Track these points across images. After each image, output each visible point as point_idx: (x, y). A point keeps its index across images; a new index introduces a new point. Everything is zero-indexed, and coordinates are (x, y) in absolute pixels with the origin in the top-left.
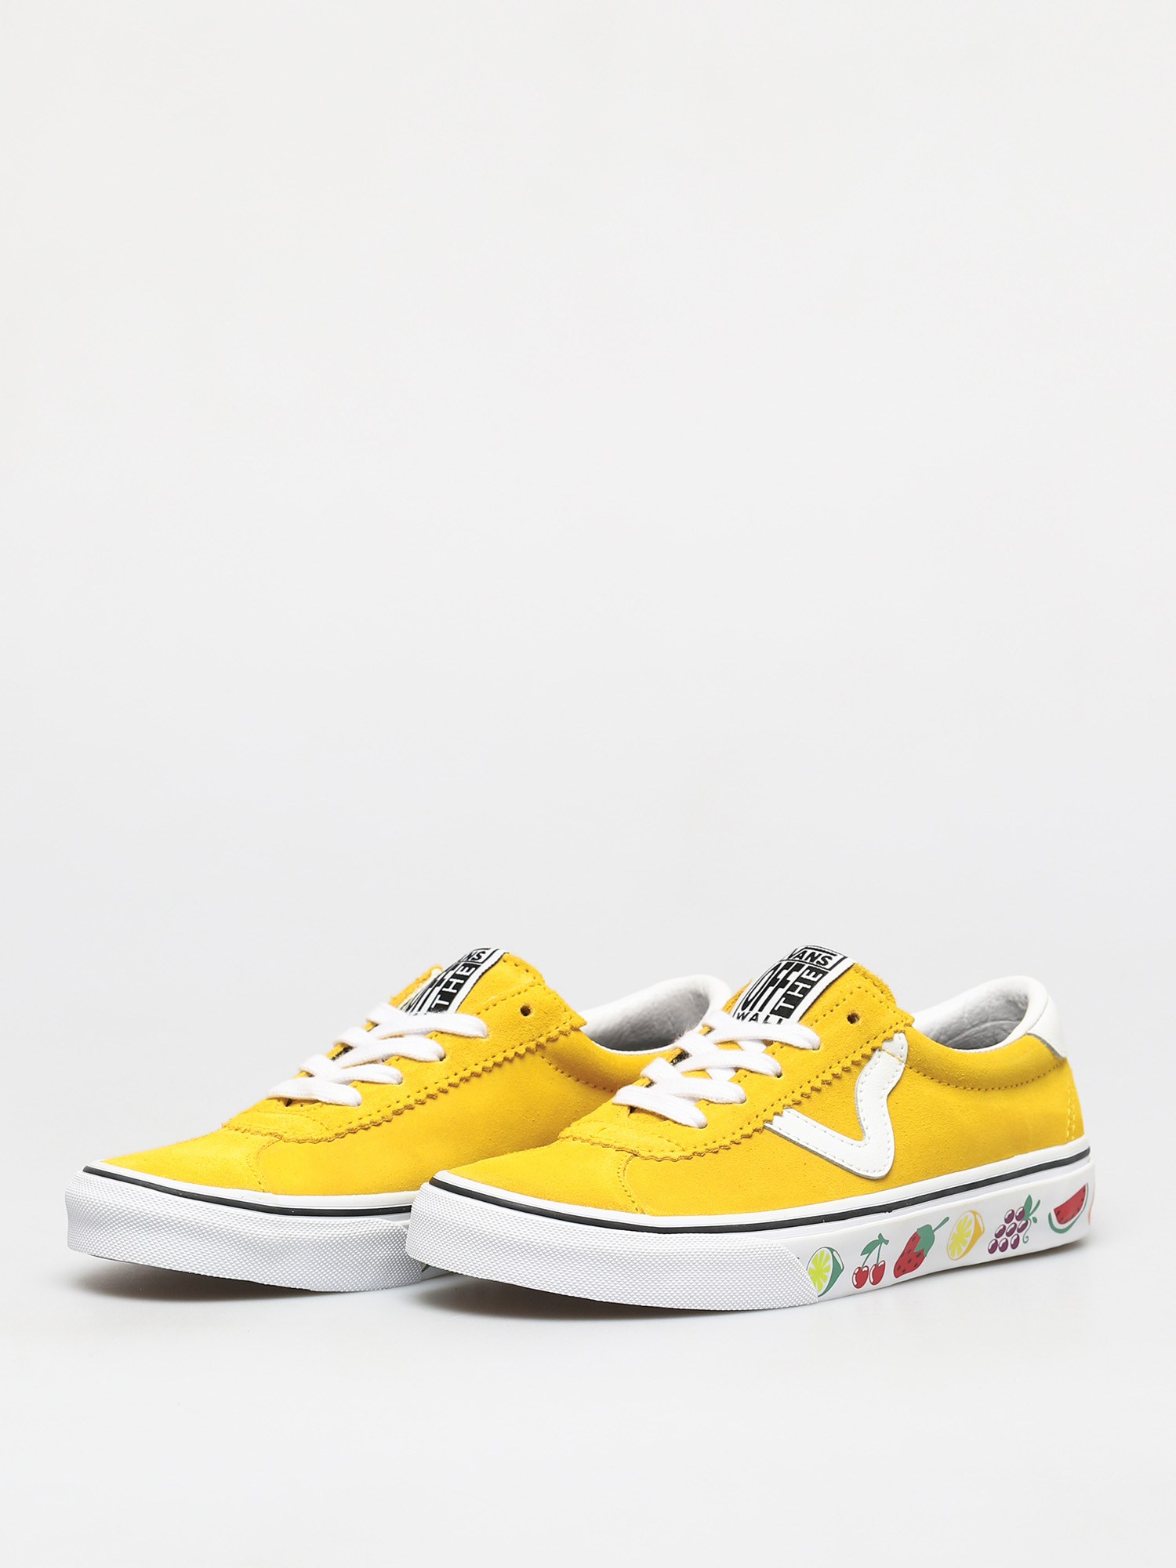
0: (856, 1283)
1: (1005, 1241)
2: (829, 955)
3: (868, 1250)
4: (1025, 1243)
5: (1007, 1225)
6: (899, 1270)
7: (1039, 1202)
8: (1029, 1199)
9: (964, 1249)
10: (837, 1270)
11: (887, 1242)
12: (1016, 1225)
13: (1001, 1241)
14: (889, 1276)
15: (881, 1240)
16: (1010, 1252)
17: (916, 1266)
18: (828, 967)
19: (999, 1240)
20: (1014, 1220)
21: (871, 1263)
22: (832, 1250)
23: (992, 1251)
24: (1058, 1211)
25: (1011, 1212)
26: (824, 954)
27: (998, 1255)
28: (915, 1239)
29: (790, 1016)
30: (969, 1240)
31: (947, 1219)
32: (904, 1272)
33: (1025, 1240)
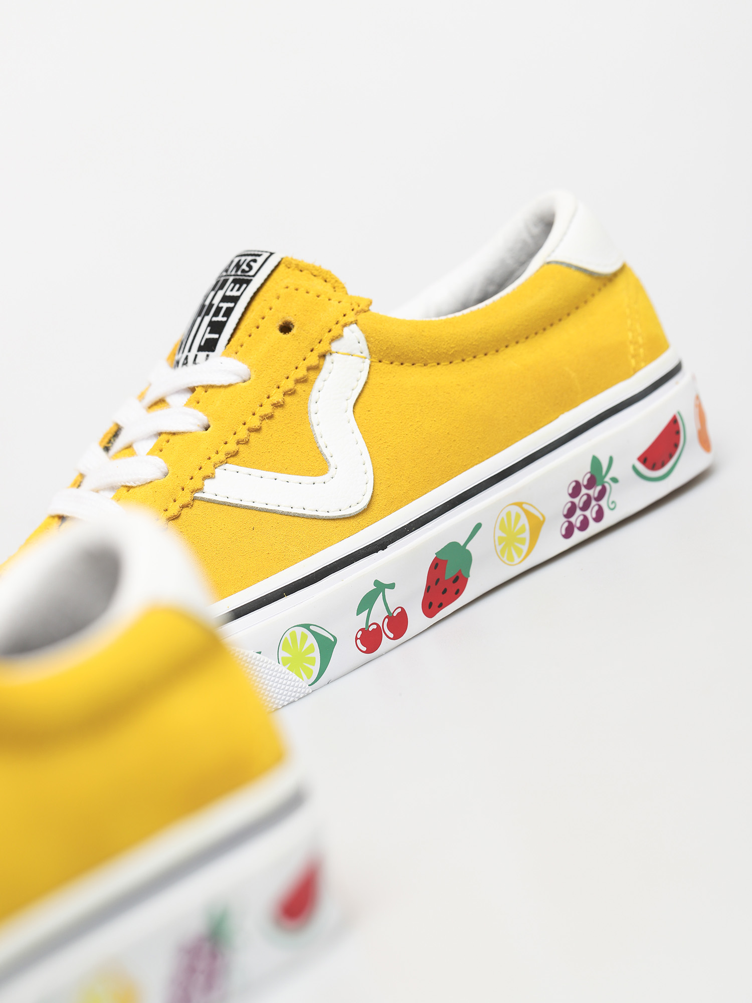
0: (364, 649)
1: (581, 518)
2: (253, 258)
3: (367, 603)
4: (612, 509)
5: (576, 500)
6: (431, 606)
7: (611, 460)
8: (596, 462)
9: (525, 548)
10: (327, 646)
11: (392, 586)
12: (588, 496)
13: (576, 519)
14: (417, 619)
15: (380, 588)
16: (594, 528)
17: (458, 593)
18: (252, 273)
19: (573, 520)
20: (584, 491)
21: (378, 615)
22: (307, 626)
23: (568, 534)
24: (644, 459)
25: (574, 484)
26: (250, 258)
27: (578, 536)
28: (437, 566)
29: (215, 348)
30: (527, 535)
31: (478, 526)
32: (441, 606)
33: (612, 506)
